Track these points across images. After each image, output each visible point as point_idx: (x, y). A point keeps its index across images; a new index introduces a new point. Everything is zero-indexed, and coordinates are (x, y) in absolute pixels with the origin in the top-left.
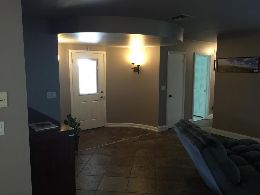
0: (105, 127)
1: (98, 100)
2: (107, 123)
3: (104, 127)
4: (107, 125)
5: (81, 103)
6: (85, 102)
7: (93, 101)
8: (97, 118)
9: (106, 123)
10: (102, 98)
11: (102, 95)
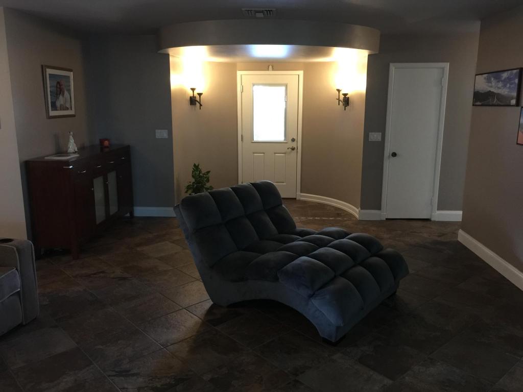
0: (297, 199)
1: (285, 153)
2: (302, 194)
3: (295, 199)
4: (302, 196)
5: (255, 154)
6: (263, 154)
7: (276, 153)
8: (283, 183)
9: (299, 193)
10: (293, 149)
11: (294, 145)
